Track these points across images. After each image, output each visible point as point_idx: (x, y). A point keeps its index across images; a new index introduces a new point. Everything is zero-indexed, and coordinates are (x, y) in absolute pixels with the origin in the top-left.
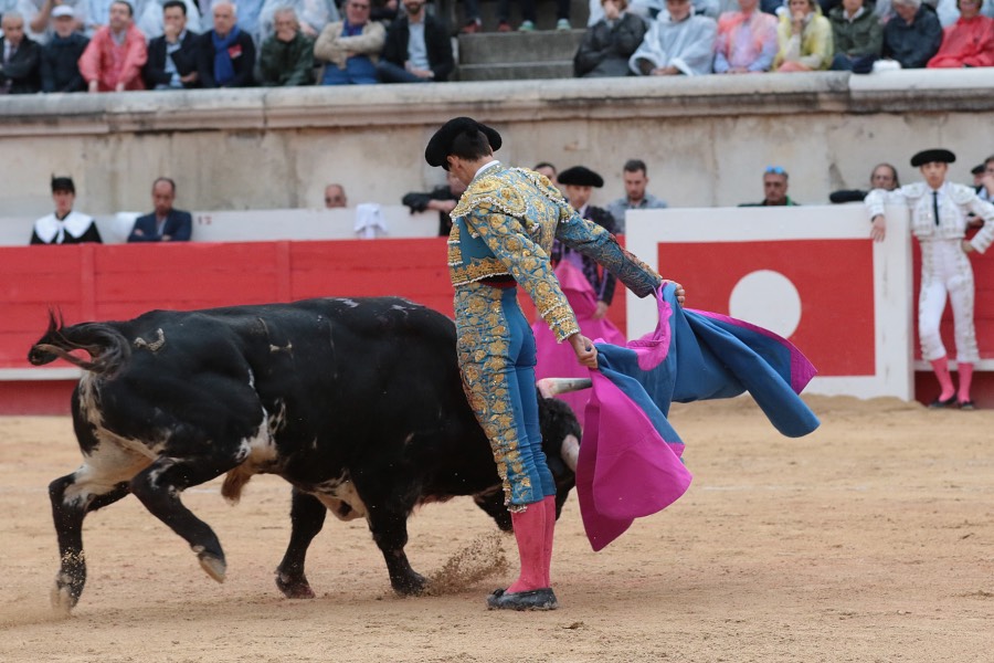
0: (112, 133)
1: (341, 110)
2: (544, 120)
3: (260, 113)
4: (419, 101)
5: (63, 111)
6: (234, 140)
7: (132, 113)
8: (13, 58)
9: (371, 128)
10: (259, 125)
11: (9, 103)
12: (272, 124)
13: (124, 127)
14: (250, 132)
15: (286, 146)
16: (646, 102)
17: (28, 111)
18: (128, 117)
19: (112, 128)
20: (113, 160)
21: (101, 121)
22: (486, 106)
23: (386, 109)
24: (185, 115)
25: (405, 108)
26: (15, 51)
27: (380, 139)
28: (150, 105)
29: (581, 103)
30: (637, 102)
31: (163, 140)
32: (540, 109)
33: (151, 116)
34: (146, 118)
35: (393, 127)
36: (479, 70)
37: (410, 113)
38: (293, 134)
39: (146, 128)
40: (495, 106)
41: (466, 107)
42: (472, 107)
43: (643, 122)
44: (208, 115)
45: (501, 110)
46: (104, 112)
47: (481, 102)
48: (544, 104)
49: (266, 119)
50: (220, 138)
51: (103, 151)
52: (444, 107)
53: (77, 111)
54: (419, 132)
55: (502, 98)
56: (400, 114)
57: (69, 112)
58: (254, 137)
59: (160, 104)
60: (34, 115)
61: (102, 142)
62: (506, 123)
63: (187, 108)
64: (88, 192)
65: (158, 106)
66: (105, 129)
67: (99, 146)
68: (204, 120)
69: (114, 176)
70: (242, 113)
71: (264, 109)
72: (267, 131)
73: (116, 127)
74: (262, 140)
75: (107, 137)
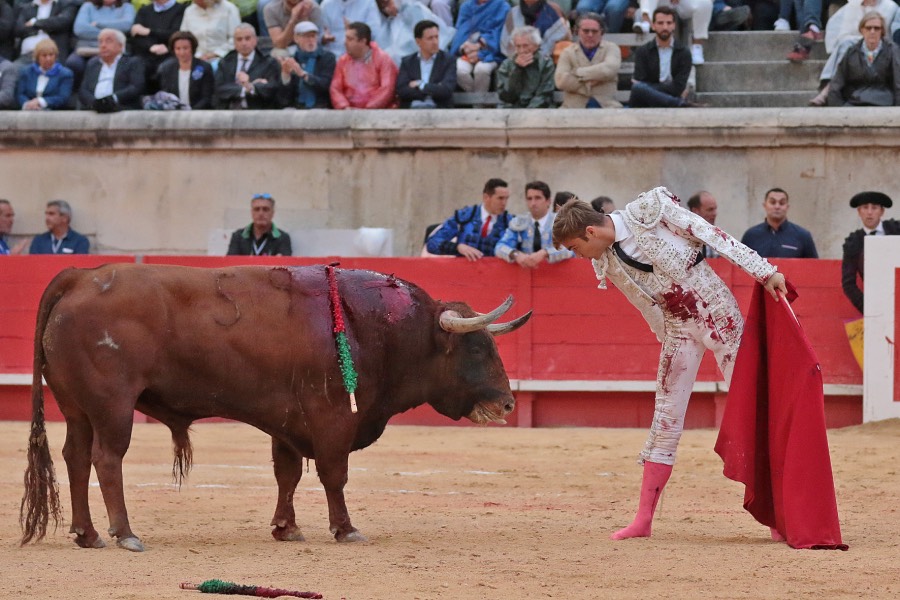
0: (356, 149)
1: (583, 132)
2: (782, 147)
3: (502, 133)
4: (659, 125)
5: (308, 128)
6: (476, 159)
7: (377, 130)
9: (611, 150)
10: (502, 145)
11: (256, 118)
12: (514, 144)
13: (368, 144)
14: (492, 152)
15: (527, 167)
16: (883, 131)
17: (274, 127)
18: (372, 134)
19: (355, 144)
20: (356, 176)
21: (346, 136)
22: (726, 132)
23: (628, 132)
24: (428, 133)
25: (645, 132)
27: (620, 161)
28: (394, 122)
29: (819, 130)
30: (874, 131)
31: (406, 157)
32: (778, 136)
33: (396, 134)
34: (391, 135)
35: (633, 150)
36: (716, 97)
37: (650, 137)
38: (535, 153)
39: (389, 146)
40: (734, 131)
41: (705, 132)
42: (711, 132)
43: (878, 151)
44: (451, 133)
45: (740, 137)
46: (348, 128)
47: (721, 128)
48: (783, 131)
49: (508, 142)
50: (462, 157)
51: (346, 167)
52: (684, 132)
53: (322, 127)
54: (658, 156)
55: (741, 124)
56: (640, 137)
57: (315, 128)
58: (496, 157)
59: (404, 122)
60: (280, 130)
61: (346, 158)
62: (744, 149)
63: (431, 127)
64: (331, 207)
65: (402, 124)
66: (349, 145)
67: (343, 162)
68: (447, 139)
69: (357, 192)
70: (485, 133)
71: (506, 130)
72: (509, 152)
73: (360, 144)
74: (503, 160)
75: (351, 154)
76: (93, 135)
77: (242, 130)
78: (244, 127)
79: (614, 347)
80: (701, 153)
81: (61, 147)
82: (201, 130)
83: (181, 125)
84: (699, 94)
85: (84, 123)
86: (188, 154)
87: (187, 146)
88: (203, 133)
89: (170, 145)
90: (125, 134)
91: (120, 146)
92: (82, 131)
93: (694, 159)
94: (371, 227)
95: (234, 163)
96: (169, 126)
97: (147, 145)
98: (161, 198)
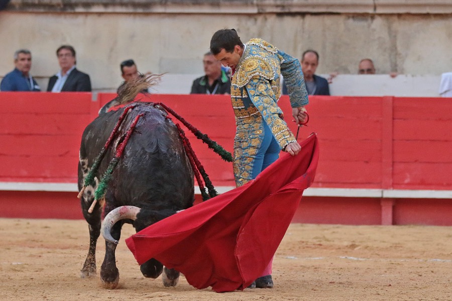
0: (259, 14)
3: (371, 2)
6: (351, 21)
10: (371, 11)
12: (379, 11)
13: (269, 10)
14: (364, 16)
15: (389, 28)
18: (272, 2)
21: (252, 4)
31: (297, 20)
34: (286, 3)
38: (395, 18)
39: (285, 11)
49: (375, 7)
50: (341, 20)
58: (366, 20)
61: (252, 20)
66: (254, 10)
67: (250, 23)
68: (328, 6)
70: (358, 2)
72: (376, 16)
73: (262, 10)
74: (372, 22)
75: (256, 17)
81: (35, 10)
86: (132, 17)
87: (131, 10)
89: (119, 9)
91: (80, 10)
95: (167, 22)
97: (101, 9)
98: (112, 50)
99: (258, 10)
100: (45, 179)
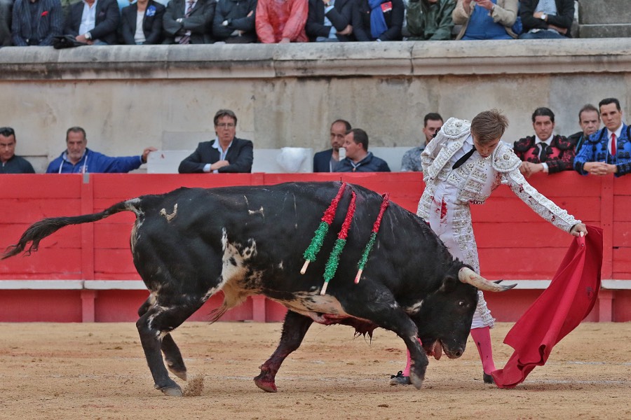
0: (278, 78)
1: (478, 61)
3: (408, 62)
4: (546, 54)
5: (235, 59)
6: (384, 85)
7: (297, 61)
8: (191, 14)
9: (504, 76)
10: (407, 73)
11: (188, 50)
12: (417, 72)
13: (289, 73)
14: (399, 79)
15: (429, 91)
17: (205, 59)
18: (292, 64)
19: (279, 74)
20: (279, 102)
21: (269, 66)
22: (605, 59)
23: (518, 60)
24: (342, 63)
25: (534, 60)
26: (193, 6)
27: (512, 86)
28: (311, 54)
31: (323, 85)
33: (313, 64)
34: (309, 65)
35: (523, 76)
36: (597, 28)
37: (539, 64)
38: (436, 80)
39: (307, 74)
40: (613, 58)
41: (587, 59)
42: (592, 59)
44: (362, 63)
45: (618, 63)
46: (271, 59)
47: (601, 55)
49: (412, 71)
50: (372, 83)
51: (270, 93)
52: (568, 60)
53: (247, 59)
54: (546, 81)
55: (619, 52)
56: (530, 65)
57: (241, 59)
58: (402, 83)
59: (321, 54)
60: (210, 61)
61: (269, 86)
62: (622, 74)
63: (345, 58)
64: (256, 129)
65: (318, 55)
66: (272, 75)
67: (267, 89)
68: (358, 68)
69: (279, 115)
70: (392, 62)
71: (411, 60)
72: (413, 79)
73: (281, 73)
74: (409, 86)
75: (273, 82)
76: (44, 67)
77: (176, 62)
78: (179, 59)
79: (508, 250)
80: (583, 78)
81: (15, 78)
82: (139, 62)
83: (122, 59)
84: (581, 26)
85: (35, 57)
86: (128, 84)
87: (127, 76)
88: (142, 65)
89: (113, 76)
90: (73, 66)
91: (68, 77)
92: (34, 64)
93: (577, 82)
94: (292, 146)
95: (170, 90)
96: (112, 59)
97: (93, 76)
98: (106, 123)
99: (276, 74)
100: (31, 275)
